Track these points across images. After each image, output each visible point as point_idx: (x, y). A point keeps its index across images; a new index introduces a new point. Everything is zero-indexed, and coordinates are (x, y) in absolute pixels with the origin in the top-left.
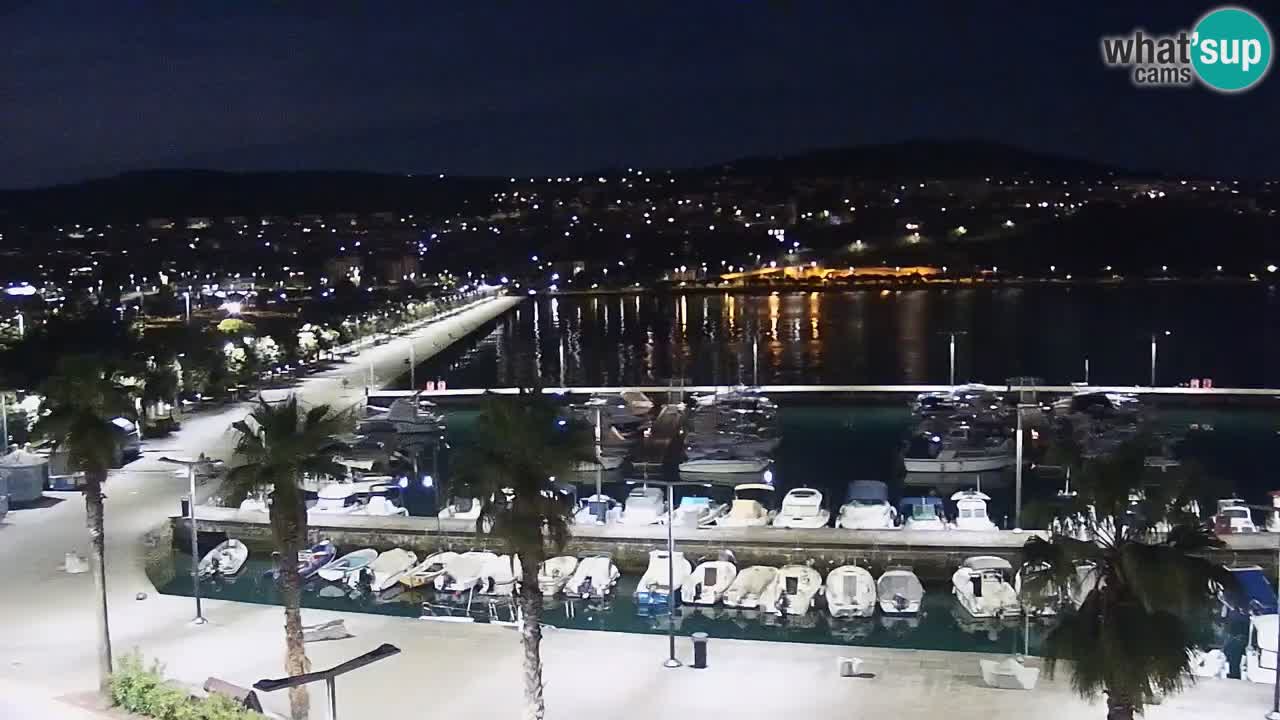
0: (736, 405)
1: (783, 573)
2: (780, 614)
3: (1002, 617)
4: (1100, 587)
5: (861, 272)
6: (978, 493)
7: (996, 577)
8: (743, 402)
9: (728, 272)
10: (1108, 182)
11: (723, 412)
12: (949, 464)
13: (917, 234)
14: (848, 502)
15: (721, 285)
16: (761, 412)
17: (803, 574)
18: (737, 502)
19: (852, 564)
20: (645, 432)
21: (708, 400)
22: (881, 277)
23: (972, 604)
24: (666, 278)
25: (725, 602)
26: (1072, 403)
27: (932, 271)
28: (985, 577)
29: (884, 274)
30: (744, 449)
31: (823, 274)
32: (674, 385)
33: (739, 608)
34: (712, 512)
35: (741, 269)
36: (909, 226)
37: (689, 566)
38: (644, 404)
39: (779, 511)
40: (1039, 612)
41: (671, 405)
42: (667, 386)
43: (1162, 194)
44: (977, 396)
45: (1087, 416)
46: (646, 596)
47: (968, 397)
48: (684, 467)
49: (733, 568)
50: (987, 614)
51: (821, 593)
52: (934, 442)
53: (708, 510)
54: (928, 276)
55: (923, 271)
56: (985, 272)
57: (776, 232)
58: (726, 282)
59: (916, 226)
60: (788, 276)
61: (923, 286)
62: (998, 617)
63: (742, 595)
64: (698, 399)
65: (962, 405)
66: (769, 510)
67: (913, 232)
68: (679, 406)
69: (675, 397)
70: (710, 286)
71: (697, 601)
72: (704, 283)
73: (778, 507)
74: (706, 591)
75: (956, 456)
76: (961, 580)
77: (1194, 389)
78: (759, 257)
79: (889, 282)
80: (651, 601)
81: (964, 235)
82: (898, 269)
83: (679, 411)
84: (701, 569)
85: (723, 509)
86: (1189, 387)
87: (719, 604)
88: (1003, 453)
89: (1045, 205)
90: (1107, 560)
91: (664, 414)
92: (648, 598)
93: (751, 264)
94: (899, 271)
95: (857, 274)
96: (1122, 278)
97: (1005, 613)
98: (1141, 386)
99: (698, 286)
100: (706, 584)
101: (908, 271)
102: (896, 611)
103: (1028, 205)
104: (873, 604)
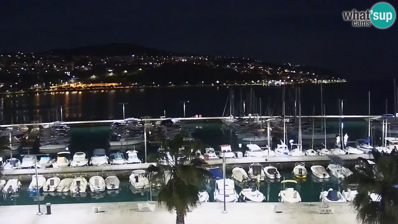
0: (56, 127)
1: (75, 180)
2: (78, 193)
3: (144, 188)
4: (172, 179)
5: (94, 85)
6: (134, 151)
7: (143, 176)
8: (59, 126)
9: (52, 86)
10: (170, 57)
11: (52, 130)
12: (123, 143)
13: (112, 73)
14: (93, 156)
15: (50, 90)
16: (64, 129)
17: (82, 180)
18: (58, 158)
19: (97, 175)
20: (26, 138)
21: (47, 127)
22: (101, 87)
23: (135, 185)
24: (32, 88)
25: (57, 191)
26: (161, 123)
27: (117, 84)
28: (139, 176)
29: (102, 85)
30: (60, 141)
31: (83, 86)
32: (35, 123)
33: (62, 192)
34: (51, 162)
35: (56, 85)
36: (109, 70)
37: (45, 179)
38: (25, 129)
39: (72, 160)
40: (156, 185)
41: (34, 129)
42: (33, 123)
43: (186, 60)
44: (131, 122)
45: (166, 127)
46: (32, 190)
47: (129, 122)
48: (40, 148)
49: (59, 179)
50: (140, 188)
51: (88, 185)
52: (119, 136)
53: (49, 161)
54: (116, 86)
55: (114, 84)
56: (133, 84)
57: (67, 73)
58: (52, 89)
59: (112, 70)
60: (71, 86)
61: (114, 89)
62: (143, 188)
63: (63, 188)
64: (44, 126)
65: (127, 125)
66: (69, 160)
67: (110, 72)
68: (37, 129)
69: (36, 127)
70: (46, 90)
71: (49, 191)
72: (44, 89)
73: (72, 158)
74: (51, 187)
75: (125, 140)
76: (132, 178)
77: (196, 118)
78: (62, 81)
79: (103, 88)
80: (34, 191)
81: (126, 73)
82: (106, 84)
83: (37, 130)
84: (49, 180)
85: (54, 160)
86: (195, 117)
87: (55, 191)
88: (140, 139)
89: (151, 63)
90: (173, 170)
91: (32, 132)
92: (33, 191)
93: (59, 83)
94: (107, 85)
95: (93, 86)
96: (174, 86)
97: (145, 187)
98: (181, 118)
99: (42, 90)
100: (51, 185)
101: (110, 85)
102: (112, 189)
103: (146, 64)
104: (105, 187)
